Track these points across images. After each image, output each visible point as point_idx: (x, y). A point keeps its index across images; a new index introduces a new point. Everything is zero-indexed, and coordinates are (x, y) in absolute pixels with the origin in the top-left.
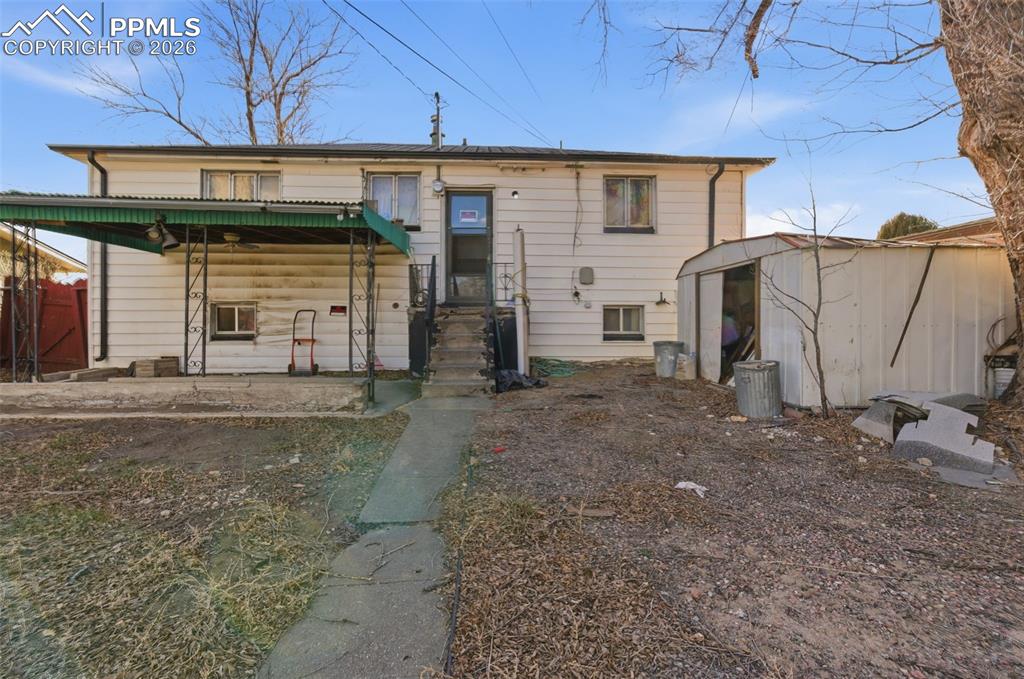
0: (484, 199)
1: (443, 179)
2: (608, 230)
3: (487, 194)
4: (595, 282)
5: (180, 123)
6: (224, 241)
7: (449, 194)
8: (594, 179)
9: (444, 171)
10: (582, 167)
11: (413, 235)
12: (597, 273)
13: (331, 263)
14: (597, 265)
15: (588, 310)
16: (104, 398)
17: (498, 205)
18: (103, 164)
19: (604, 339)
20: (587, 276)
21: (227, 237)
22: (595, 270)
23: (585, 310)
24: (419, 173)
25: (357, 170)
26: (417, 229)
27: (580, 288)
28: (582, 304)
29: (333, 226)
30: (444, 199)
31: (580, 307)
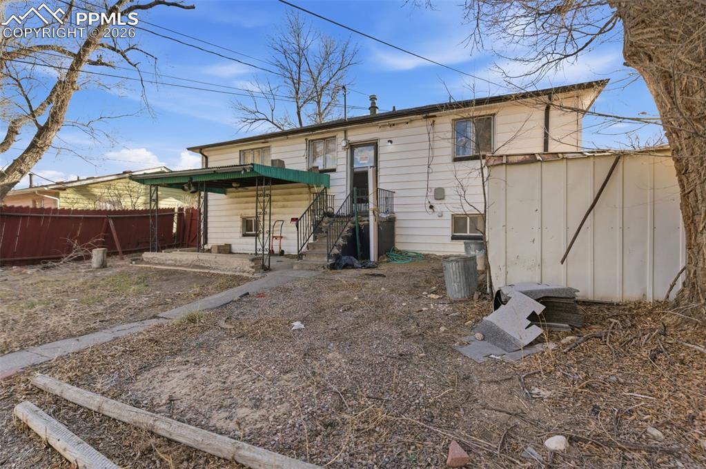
0: (372, 147)
1: (349, 138)
2: (456, 160)
3: (374, 144)
4: (446, 198)
5: (273, 123)
6: (232, 187)
7: (352, 147)
8: (445, 124)
9: (349, 133)
10: (435, 116)
11: (332, 175)
12: (447, 192)
13: (291, 194)
14: (447, 185)
15: (440, 218)
16: (172, 260)
17: (381, 150)
18: (205, 153)
19: (452, 239)
20: (440, 194)
21: (234, 185)
22: (446, 189)
23: (438, 218)
24: (335, 137)
25: (303, 140)
26: (334, 170)
27: (434, 202)
28: (436, 214)
29: (240, 177)
30: (349, 150)
31: (435, 216)
